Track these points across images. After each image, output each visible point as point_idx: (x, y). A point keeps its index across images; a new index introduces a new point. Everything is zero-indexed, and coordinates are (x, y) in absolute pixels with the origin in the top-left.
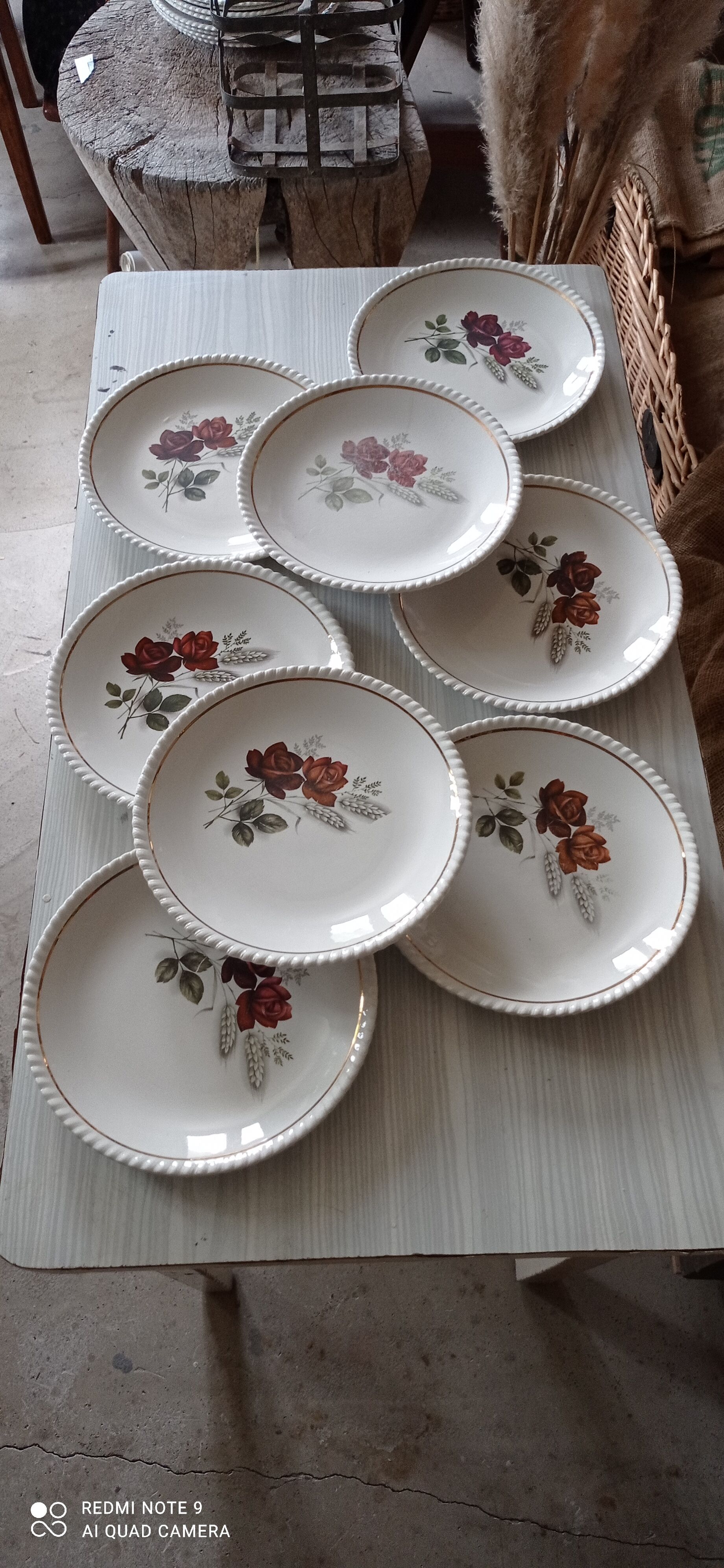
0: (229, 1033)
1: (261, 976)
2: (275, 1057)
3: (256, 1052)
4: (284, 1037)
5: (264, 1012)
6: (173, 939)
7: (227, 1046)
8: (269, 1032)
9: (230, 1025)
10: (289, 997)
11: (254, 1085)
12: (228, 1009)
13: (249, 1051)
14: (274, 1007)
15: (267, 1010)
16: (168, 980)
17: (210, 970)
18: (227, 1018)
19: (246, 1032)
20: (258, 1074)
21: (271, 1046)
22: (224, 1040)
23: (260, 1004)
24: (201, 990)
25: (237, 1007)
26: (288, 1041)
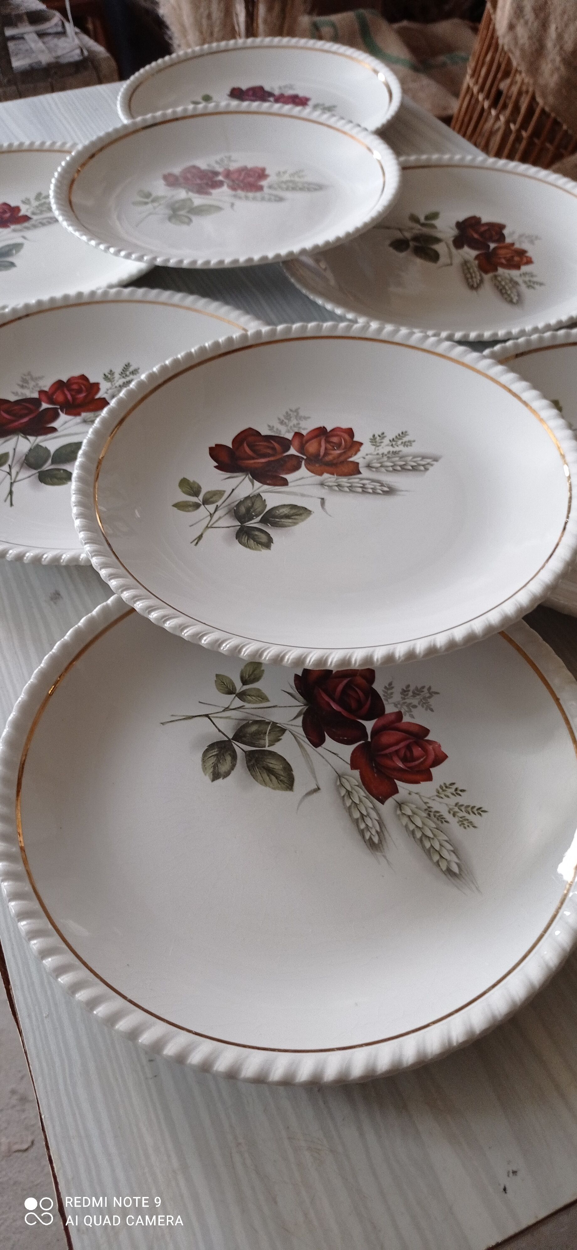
0: (365, 813)
1: (368, 719)
2: (456, 819)
3: (423, 823)
4: (454, 787)
5: (401, 765)
6: (207, 716)
7: (374, 832)
8: (425, 789)
9: (360, 801)
10: (427, 731)
11: (449, 872)
12: (343, 780)
13: (412, 827)
14: (411, 752)
15: (404, 760)
16: (227, 774)
17: (287, 736)
18: (349, 793)
19: (390, 802)
20: (445, 854)
21: (441, 806)
22: (362, 826)
23: (389, 756)
24: (288, 768)
25: (357, 773)
26: (462, 791)
